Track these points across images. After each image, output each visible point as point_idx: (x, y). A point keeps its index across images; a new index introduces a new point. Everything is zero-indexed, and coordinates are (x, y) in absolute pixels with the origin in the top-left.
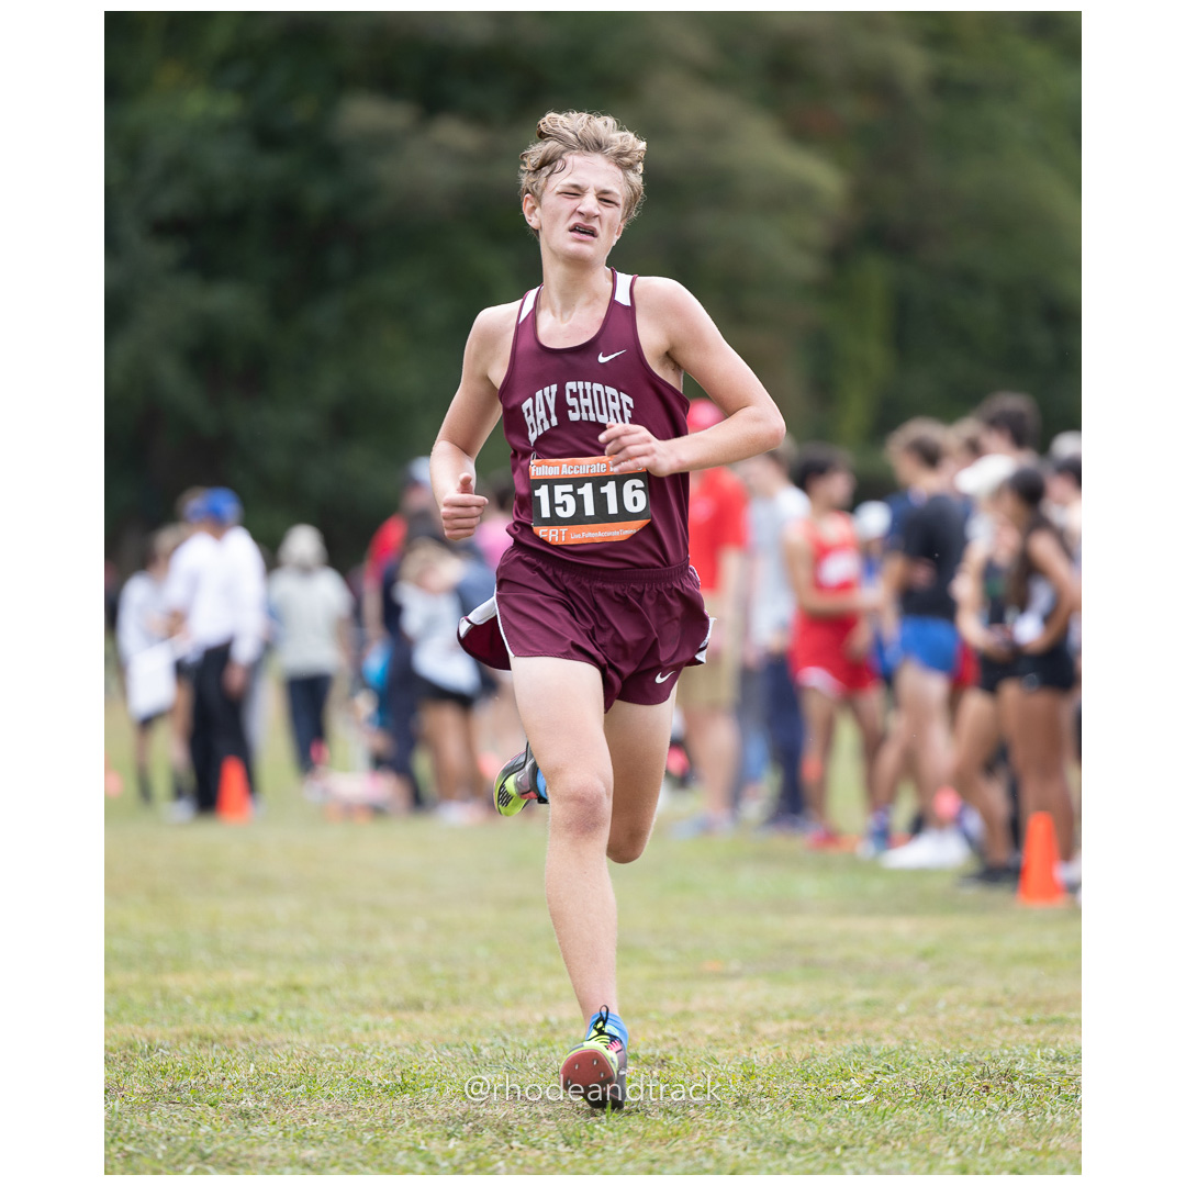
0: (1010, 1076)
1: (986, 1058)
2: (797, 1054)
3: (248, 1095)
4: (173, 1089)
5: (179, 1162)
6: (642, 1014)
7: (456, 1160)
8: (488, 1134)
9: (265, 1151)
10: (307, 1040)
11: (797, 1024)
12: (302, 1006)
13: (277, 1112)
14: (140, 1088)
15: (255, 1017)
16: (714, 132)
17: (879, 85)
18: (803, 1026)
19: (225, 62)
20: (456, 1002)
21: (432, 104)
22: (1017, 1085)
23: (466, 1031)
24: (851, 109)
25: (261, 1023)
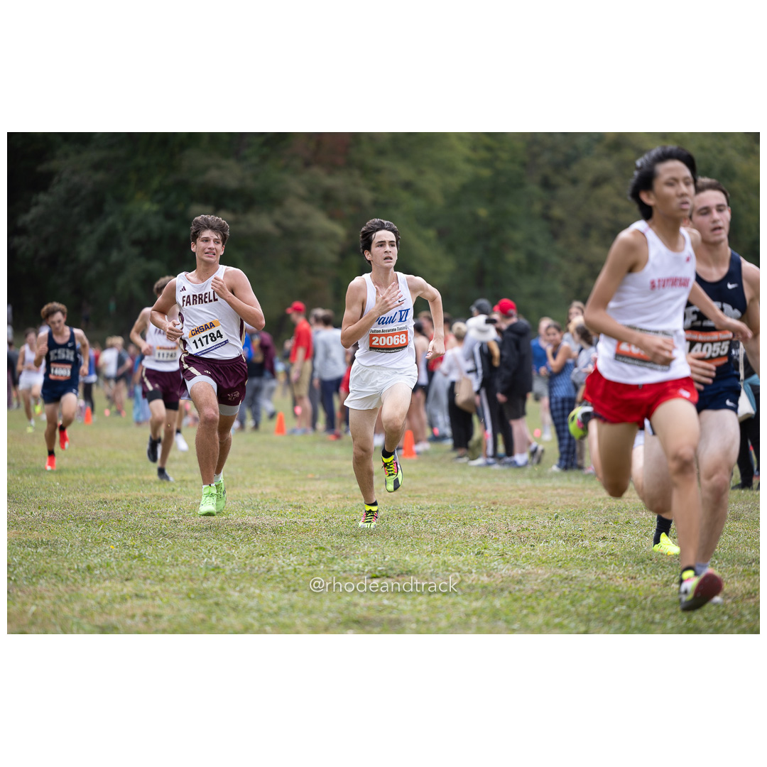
0: (406, 514)
1: (399, 508)
2: (341, 506)
3: (176, 515)
4: (152, 513)
5: (157, 536)
6: (292, 492)
7: (241, 538)
8: (250, 529)
9: (183, 534)
10: (190, 498)
11: (339, 496)
12: (186, 487)
13: (185, 520)
14: (142, 512)
15: (173, 490)
16: (306, 217)
17: (357, 203)
18: (342, 496)
19: (156, 192)
20: (233, 486)
21: (218, 206)
22: (409, 517)
23: (238, 496)
24: (349, 210)
25: (175, 493)
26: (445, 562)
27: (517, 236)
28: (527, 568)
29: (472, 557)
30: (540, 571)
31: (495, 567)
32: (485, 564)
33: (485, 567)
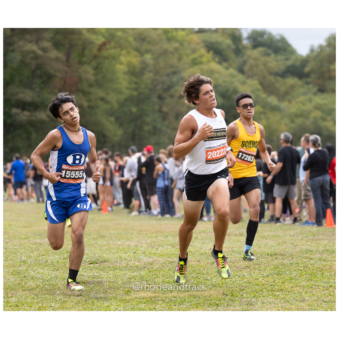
0: (104, 236)
7: (35, 248)
8: (38, 245)
9: (10, 247)
20: (31, 227)
21: (23, 109)
26: (120, 257)
27: (149, 119)
28: (154, 258)
29: (132, 254)
30: (160, 259)
31: (141, 258)
32: (137, 257)
33: (137, 258)
